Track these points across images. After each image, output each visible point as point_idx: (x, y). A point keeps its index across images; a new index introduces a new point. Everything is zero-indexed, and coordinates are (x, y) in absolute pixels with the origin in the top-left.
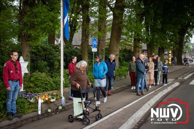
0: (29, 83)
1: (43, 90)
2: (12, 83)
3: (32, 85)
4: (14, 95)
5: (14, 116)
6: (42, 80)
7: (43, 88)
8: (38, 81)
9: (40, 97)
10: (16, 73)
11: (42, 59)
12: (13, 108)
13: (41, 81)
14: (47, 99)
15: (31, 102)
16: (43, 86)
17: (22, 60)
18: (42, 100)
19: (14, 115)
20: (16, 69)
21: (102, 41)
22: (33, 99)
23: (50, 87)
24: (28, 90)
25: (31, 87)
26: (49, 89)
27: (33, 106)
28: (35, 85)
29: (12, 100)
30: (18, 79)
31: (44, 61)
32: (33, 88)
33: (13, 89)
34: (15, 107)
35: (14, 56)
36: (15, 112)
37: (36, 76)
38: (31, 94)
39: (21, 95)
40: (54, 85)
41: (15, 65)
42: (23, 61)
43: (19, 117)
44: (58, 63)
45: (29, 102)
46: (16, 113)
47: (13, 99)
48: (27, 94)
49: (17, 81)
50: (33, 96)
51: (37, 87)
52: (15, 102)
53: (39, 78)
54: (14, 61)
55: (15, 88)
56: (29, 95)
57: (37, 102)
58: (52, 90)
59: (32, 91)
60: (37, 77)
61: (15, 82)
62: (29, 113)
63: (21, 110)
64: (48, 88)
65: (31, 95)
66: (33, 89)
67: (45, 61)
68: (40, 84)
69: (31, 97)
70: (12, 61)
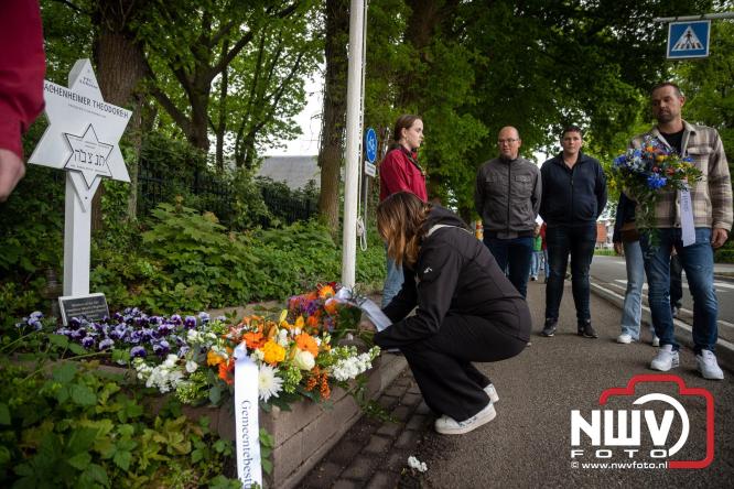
0: (132, 257)
1: (210, 295)
3: (147, 267)
6: (205, 244)
7: (211, 289)
8: (185, 251)
9: (242, 347)
13: (202, 248)
14: (307, 360)
15: (156, 392)
16: (213, 277)
17: (86, 82)
18: (269, 372)
22: (172, 359)
23: (245, 285)
24: (126, 294)
25: (140, 279)
26: (245, 293)
27: (177, 441)
32: (158, 284)
38: (144, 316)
39: (73, 325)
40: (263, 274)
42: (96, 95)
44: (246, 206)
45: (136, 388)
48: (114, 320)
50: (165, 332)
51: (177, 281)
53: (188, 231)
56: (131, 322)
57: (214, 395)
58: (254, 300)
59: (150, 301)
60: (181, 229)
64: (240, 285)
65: (144, 324)
66: (157, 292)
68: (196, 265)
69: (145, 340)
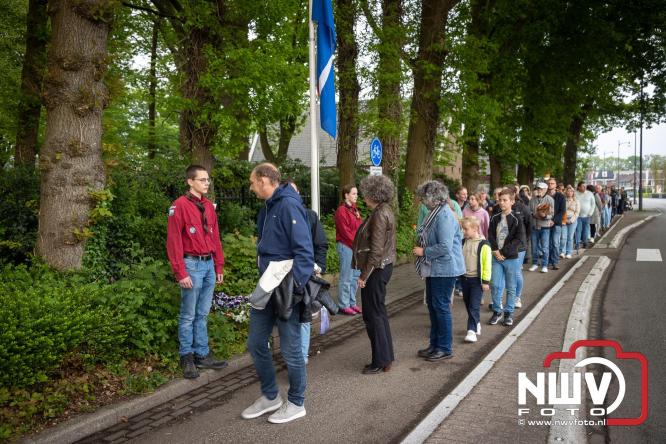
2: (197, 265)
4: (199, 300)
5: (201, 364)
6: (251, 257)
8: (242, 261)
10: (206, 232)
11: (237, 200)
12: (199, 342)
15: (238, 322)
19: (203, 361)
20: (204, 222)
21: (391, 148)
22: (242, 312)
27: (246, 334)
28: (235, 271)
29: (197, 315)
30: (212, 252)
31: (241, 206)
33: (199, 284)
34: (203, 338)
35: (199, 182)
36: (203, 352)
37: (234, 246)
38: (227, 296)
41: (202, 210)
43: (217, 367)
45: (231, 320)
46: (209, 356)
47: (199, 312)
49: (208, 259)
50: (238, 303)
51: (239, 278)
52: (204, 323)
53: (242, 250)
54: (197, 199)
55: (204, 279)
56: (222, 299)
59: (227, 289)
60: (239, 249)
61: (203, 263)
62: (239, 356)
63: (218, 347)
65: (230, 300)
66: (230, 283)
67: (243, 204)
69: (231, 306)
70: (193, 199)
